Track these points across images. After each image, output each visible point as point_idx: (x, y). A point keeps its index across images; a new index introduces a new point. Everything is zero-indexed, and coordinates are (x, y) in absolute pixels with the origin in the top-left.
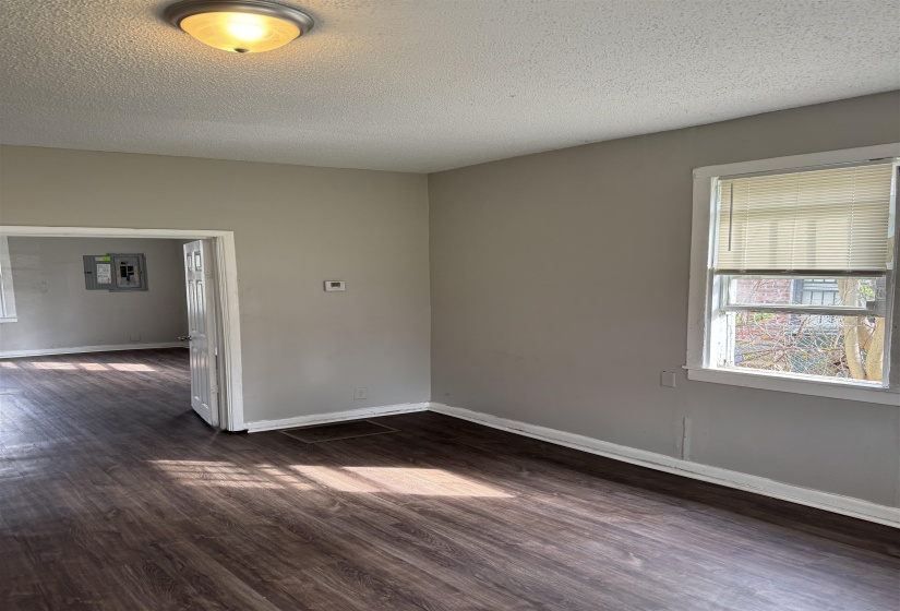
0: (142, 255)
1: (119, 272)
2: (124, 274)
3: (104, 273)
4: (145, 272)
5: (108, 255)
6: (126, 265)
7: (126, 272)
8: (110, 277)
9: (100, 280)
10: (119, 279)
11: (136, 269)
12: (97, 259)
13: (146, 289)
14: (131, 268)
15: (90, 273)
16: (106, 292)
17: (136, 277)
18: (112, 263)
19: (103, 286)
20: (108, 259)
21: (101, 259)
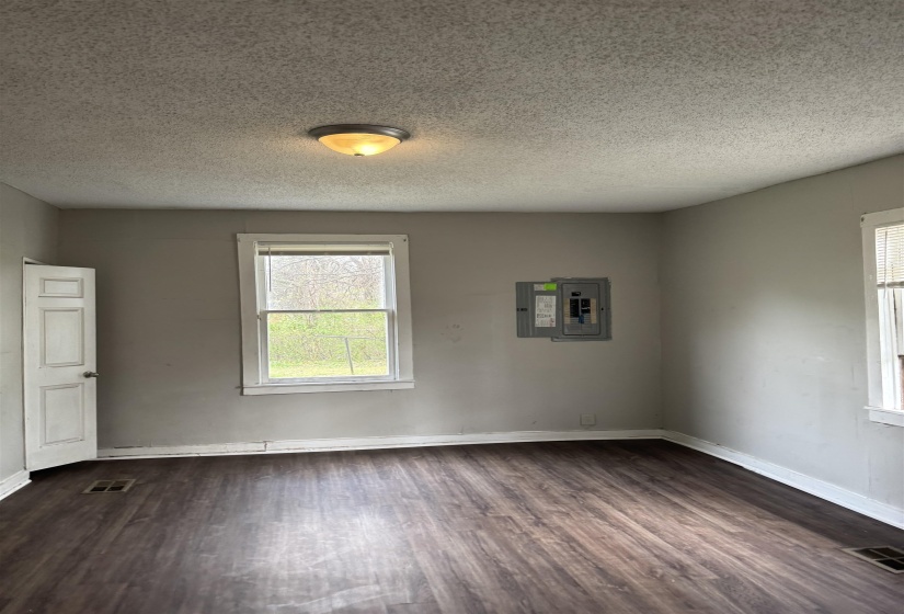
0: (606, 280)
1: (567, 309)
2: (575, 313)
3: (546, 311)
4: (609, 309)
5: (553, 281)
6: (580, 298)
7: (578, 308)
8: (554, 317)
9: (539, 322)
10: (568, 320)
11: (593, 302)
12: (537, 288)
13: (608, 337)
14: (586, 302)
15: (525, 310)
16: (547, 340)
17: (593, 317)
18: (559, 294)
19: (543, 332)
20: (553, 287)
21: (543, 288)
